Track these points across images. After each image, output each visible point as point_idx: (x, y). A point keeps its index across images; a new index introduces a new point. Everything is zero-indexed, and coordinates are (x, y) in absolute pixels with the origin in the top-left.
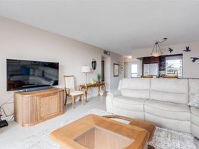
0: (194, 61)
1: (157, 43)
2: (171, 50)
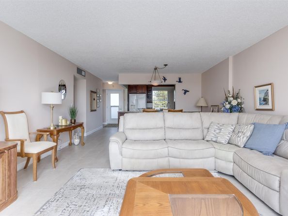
0: (185, 93)
1: (156, 69)
2: (165, 79)
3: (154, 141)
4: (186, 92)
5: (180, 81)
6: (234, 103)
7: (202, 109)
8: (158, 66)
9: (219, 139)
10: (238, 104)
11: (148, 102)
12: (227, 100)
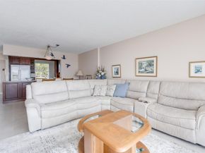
2: (52, 55)
3: (62, 102)
4: (68, 66)
5: (64, 58)
6: (103, 74)
7: (80, 78)
8: (51, 45)
9: (102, 94)
10: (105, 74)
11: (31, 73)
12: (98, 72)
